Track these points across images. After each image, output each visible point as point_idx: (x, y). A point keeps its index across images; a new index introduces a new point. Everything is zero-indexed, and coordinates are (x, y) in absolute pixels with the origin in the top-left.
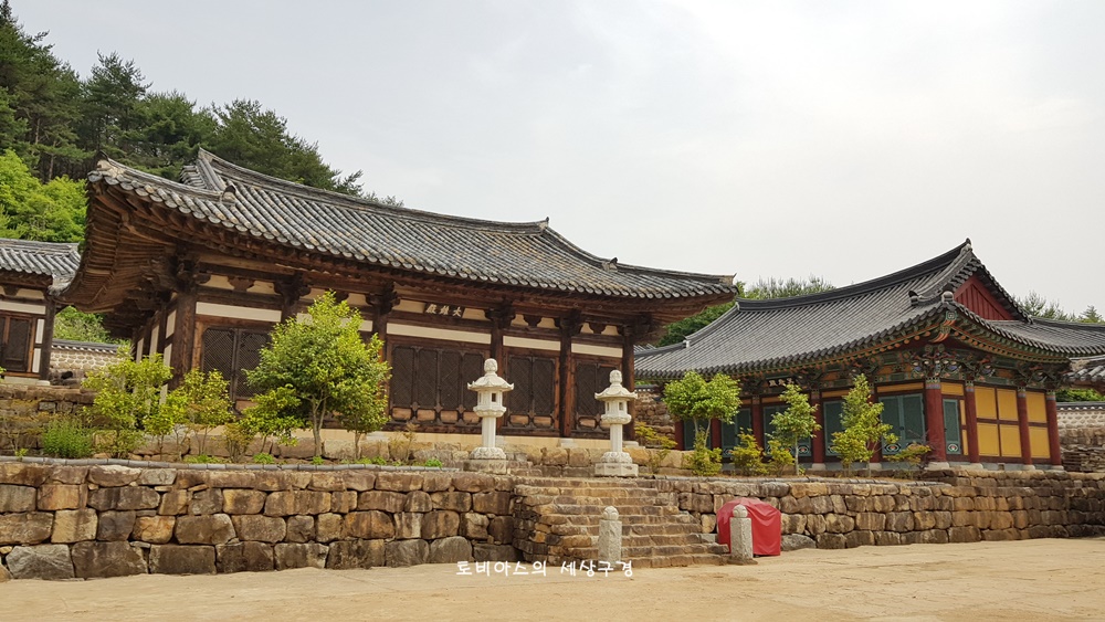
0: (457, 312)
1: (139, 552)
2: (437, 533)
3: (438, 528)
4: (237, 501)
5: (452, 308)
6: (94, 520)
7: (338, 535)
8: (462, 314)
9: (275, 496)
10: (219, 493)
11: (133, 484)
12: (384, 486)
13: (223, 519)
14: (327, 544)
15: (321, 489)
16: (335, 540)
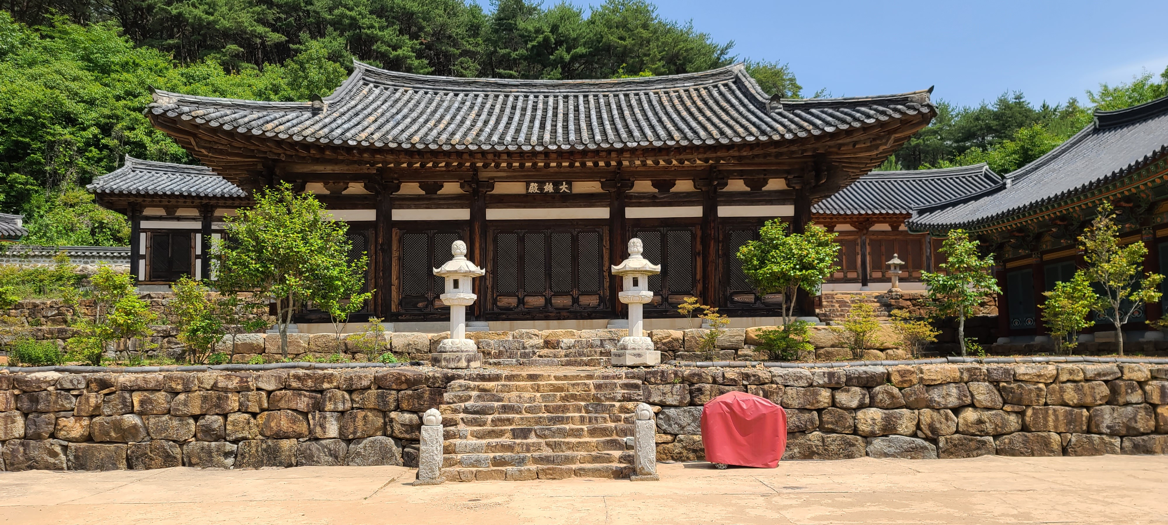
0: (564, 187)
1: (58, 449)
3: (356, 428)
5: (556, 185)
6: (20, 421)
8: (570, 188)
9: (182, 397)
10: (127, 395)
11: (51, 388)
12: (294, 384)
13: (131, 419)
14: (236, 441)
15: (226, 390)
16: (244, 439)
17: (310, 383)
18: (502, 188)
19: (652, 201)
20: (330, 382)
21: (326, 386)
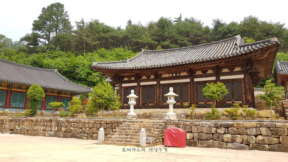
0: (178, 74)
1: (61, 133)
2: (106, 133)
3: (107, 132)
4: (73, 125)
5: (176, 74)
6: (56, 128)
7: (88, 132)
8: (180, 74)
9: (79, 124)
10: (71, 123)
11: (61, 122)
12: (97, 122)
13: (72, 128)
14: (87, 134)
15: (86, 123)
16: (88, 133)
17: (99, 122)
18: (163, 76)
19: (201, 76)
20: (103, 122)
21: (102, 123)
